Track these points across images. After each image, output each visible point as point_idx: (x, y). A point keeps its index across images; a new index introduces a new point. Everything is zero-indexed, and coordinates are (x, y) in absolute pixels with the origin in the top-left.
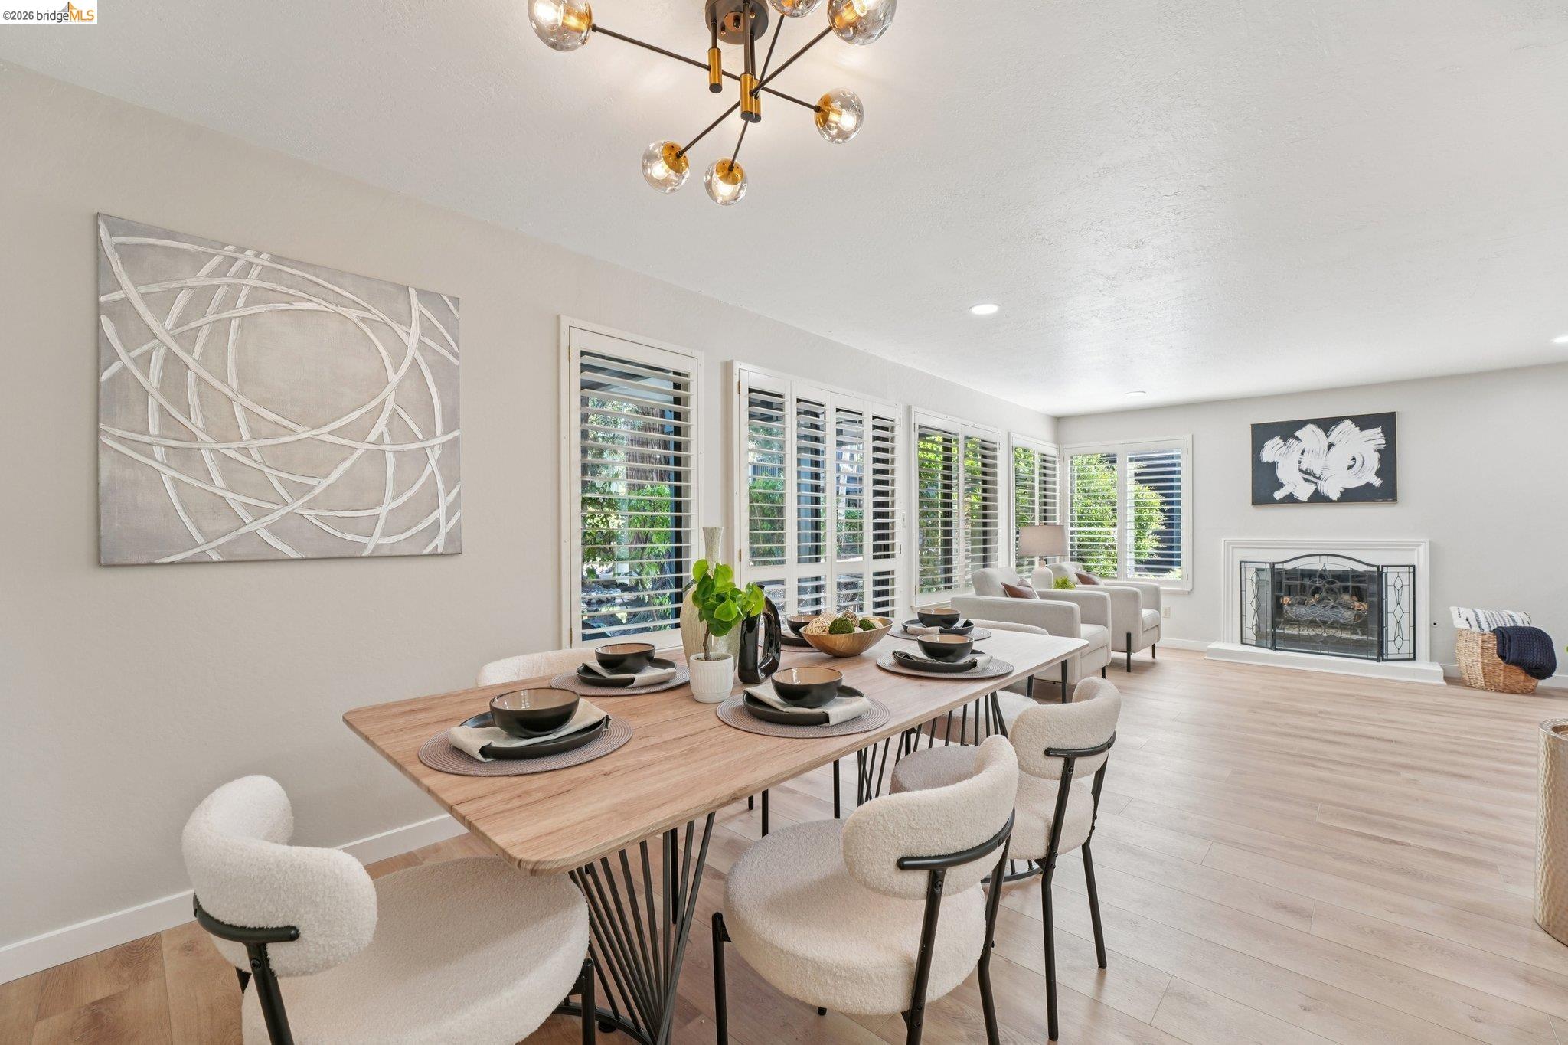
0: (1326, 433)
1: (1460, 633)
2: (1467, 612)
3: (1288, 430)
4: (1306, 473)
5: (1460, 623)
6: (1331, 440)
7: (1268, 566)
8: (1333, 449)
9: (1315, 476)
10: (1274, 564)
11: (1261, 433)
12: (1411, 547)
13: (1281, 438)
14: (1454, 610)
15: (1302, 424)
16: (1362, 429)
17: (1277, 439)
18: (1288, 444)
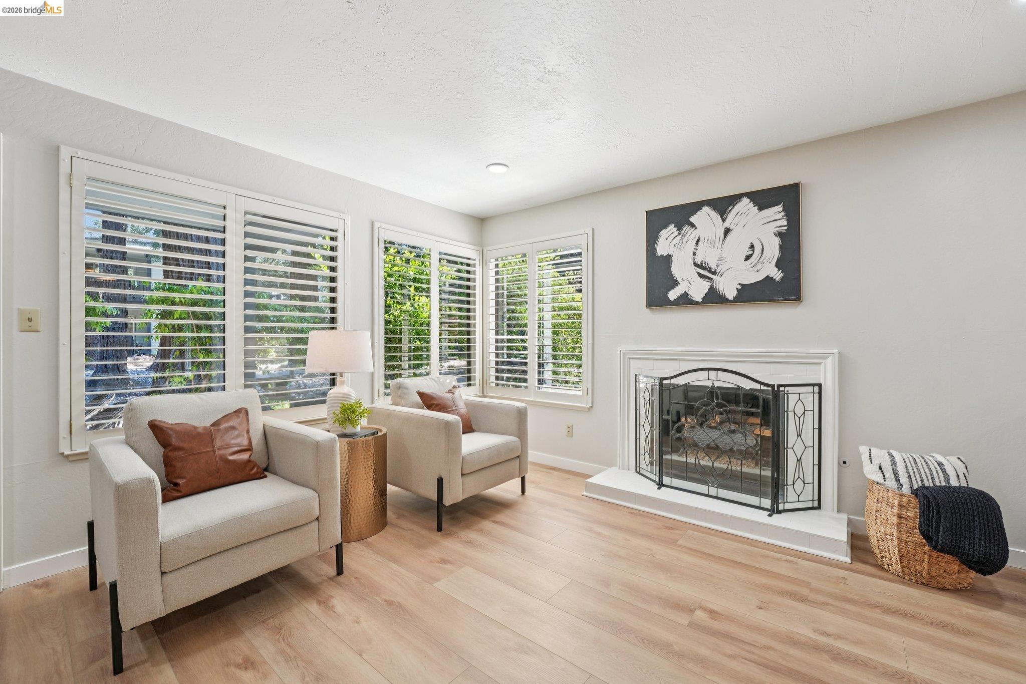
0: (722, 217)
1: (872, 485)
2: (883, 460)
3: (682, 216)
4: (701, 267)
5: (870, 474)
6: (727, 224)
7: (656, 383)
8: (730, 236)
10: (661, 380)
11: (657, 222)
12: (815, 361)
13: (675, 227)
14: (864, 450)
15: (696, 207)
16: (761, 209)
17: (672, 226)
18: (683, 232)
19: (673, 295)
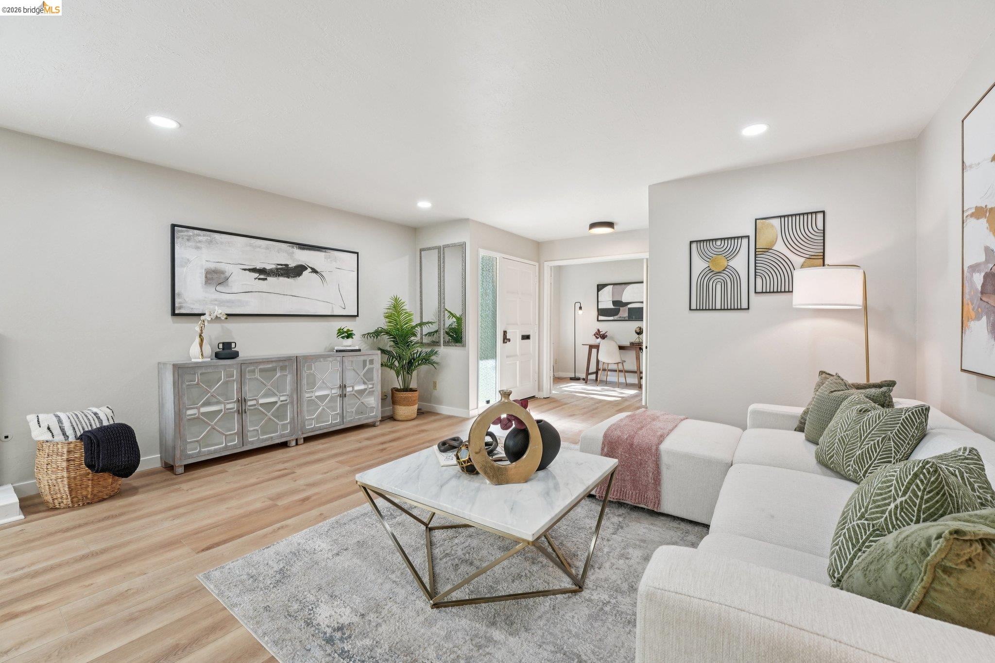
1: (38, 447)
5: (39, 435)
14: (32, 418)
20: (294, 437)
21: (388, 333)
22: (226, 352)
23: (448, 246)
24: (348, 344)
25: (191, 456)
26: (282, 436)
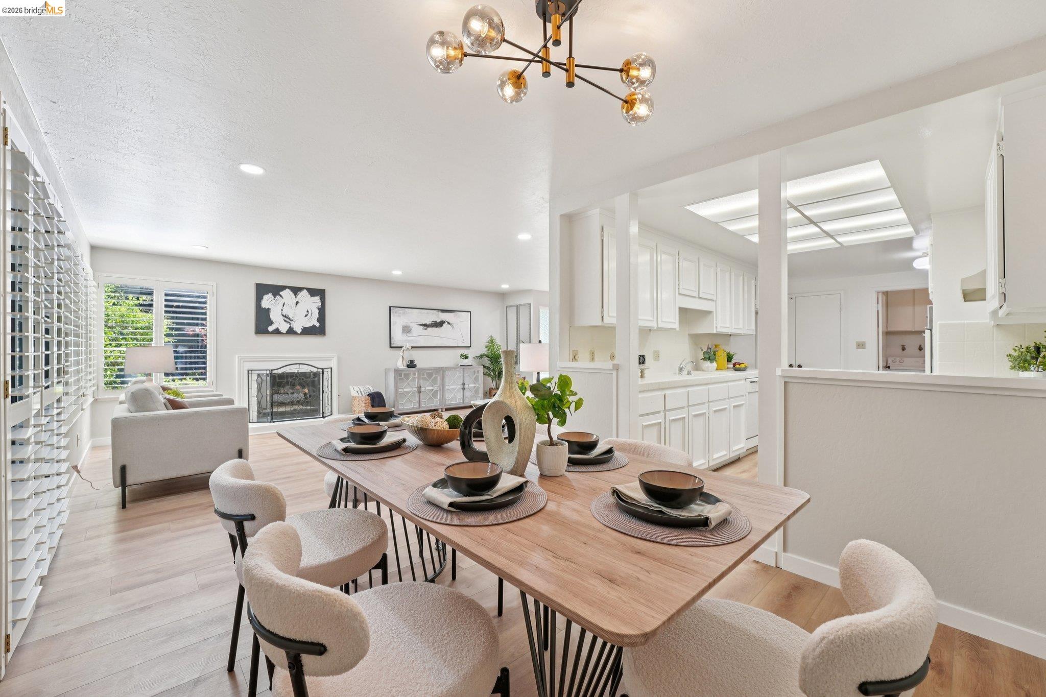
0: (295, 295)
1: (354, 398)
2: (356, 388)
3: (276, 290)
4: (285, 316)
5: (354, 393)
6: (297, 299)
7: (268, 372)
8: (298, 305)
9: (289, 319)
10: (272, 370)
11: (262, 290)
12: (329, 359)
13: (272, 295)
14: (351, 387)
15: (283, 288)
16: (311, 296)
17: (270, 294)
18: (276, 298)
19: (271, 329)
20: (441, 407)
21: (487, 356)
22: (411, 365)
23: (521, 305)
24: (465, 362)
25: (400, 410)
26: (436, 406)
